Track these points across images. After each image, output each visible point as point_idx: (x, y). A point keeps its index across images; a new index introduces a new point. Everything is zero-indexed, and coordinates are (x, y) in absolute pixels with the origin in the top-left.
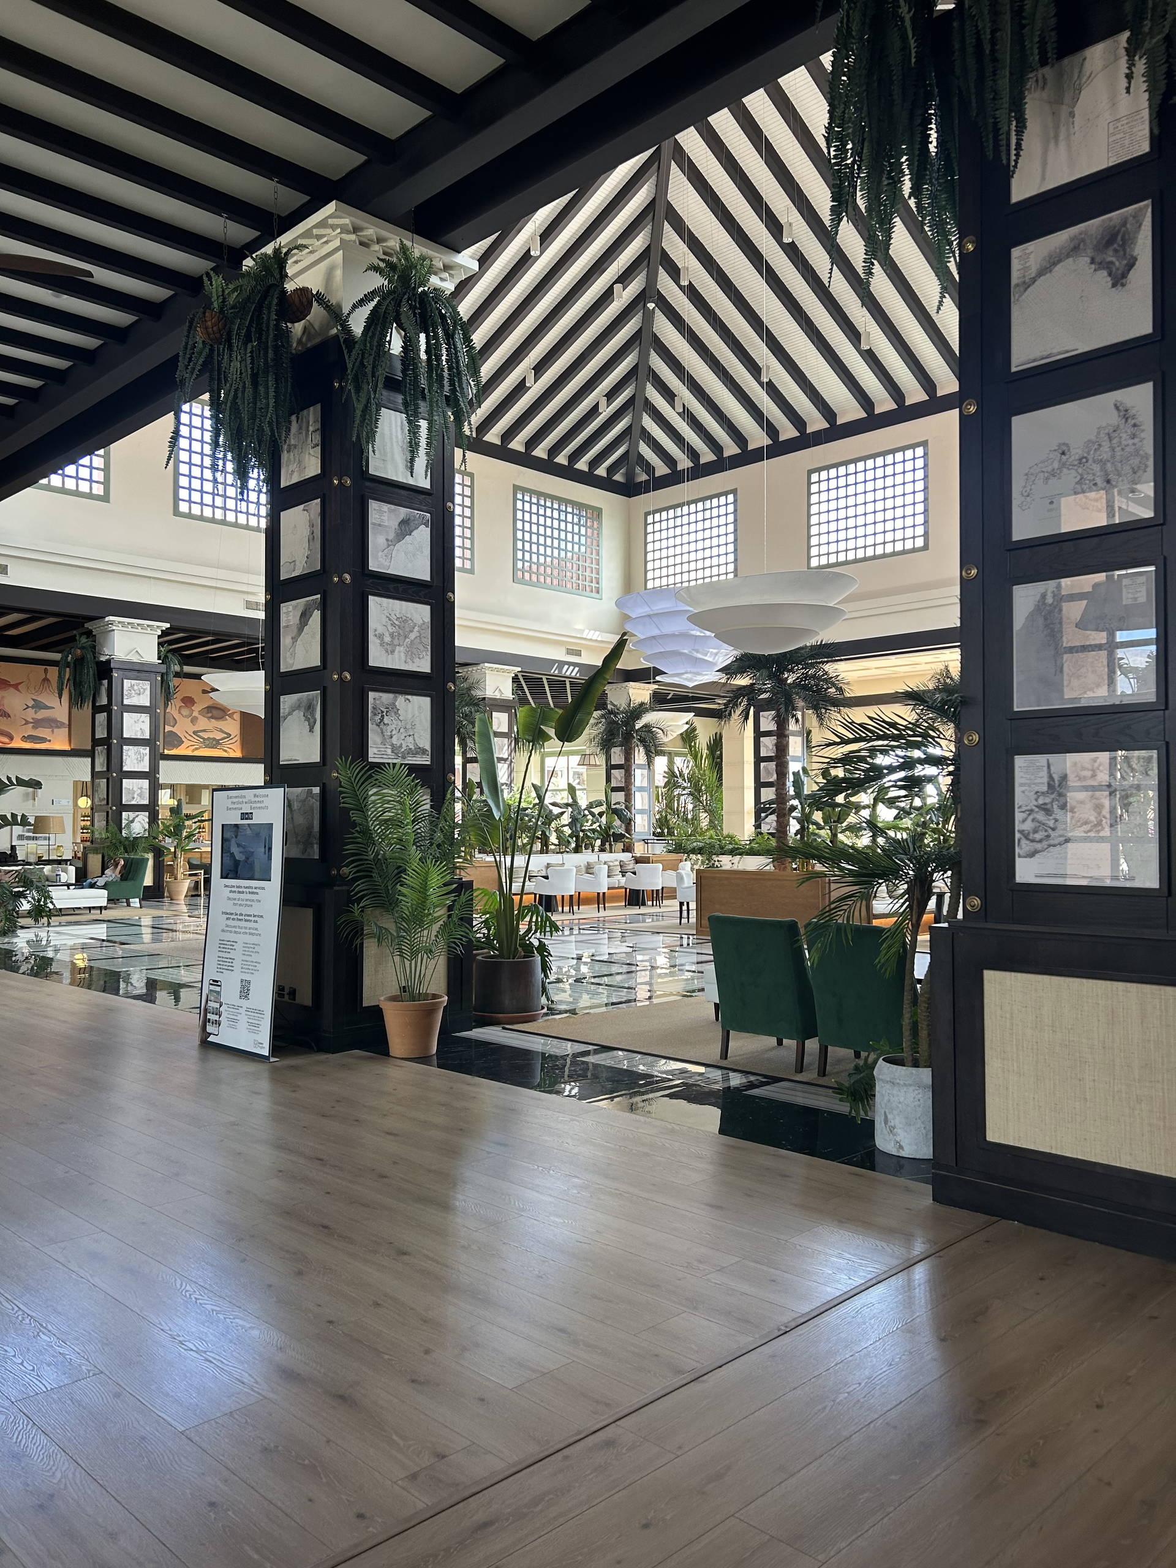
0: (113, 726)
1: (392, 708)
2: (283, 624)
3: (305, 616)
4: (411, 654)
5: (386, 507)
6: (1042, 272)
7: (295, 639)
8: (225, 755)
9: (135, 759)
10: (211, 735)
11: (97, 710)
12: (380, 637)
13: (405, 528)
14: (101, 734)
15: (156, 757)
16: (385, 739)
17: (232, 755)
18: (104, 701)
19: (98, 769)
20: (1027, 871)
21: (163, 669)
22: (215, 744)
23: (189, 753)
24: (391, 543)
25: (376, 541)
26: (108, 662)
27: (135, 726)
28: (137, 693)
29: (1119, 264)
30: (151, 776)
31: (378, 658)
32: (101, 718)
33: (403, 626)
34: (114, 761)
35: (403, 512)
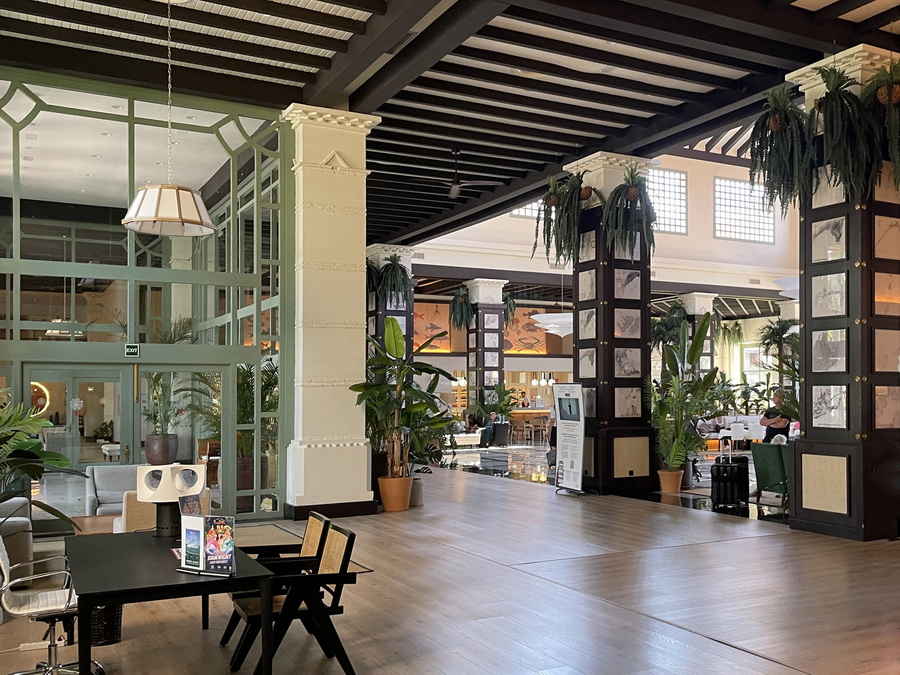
0: (480, 340)
1: (624, 354)
2: (580, 319)
3: (589, 317)
4: (632, 332)
5: (622, 271)
6: (820, 233)
7: (585, 326)
8: (537, 353)
9: (491, 359)
10: (529, 341)
11: (469, 332)
12: (619, 325)
13: (630, 278)
14: (472, 345)
15: (502, 357)
16: (622, 367)
17: (541, 353)
18: (473, 326)
19: (470, 365)
20: (816, 423)
21: (505, 307)
22: (531, 346)
23: (515, 352)
24: (624, 286)
25: (618, 285)
26: (476, 304)
27: (491, 340)
28: (491, 321)
29: (838, 235)
30: (500, 369)
31: (618, 334)
32: (473, 336)
33: (628, 320)
34: (480, 360)
35: (629, 272)
